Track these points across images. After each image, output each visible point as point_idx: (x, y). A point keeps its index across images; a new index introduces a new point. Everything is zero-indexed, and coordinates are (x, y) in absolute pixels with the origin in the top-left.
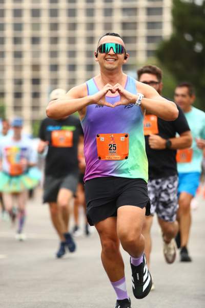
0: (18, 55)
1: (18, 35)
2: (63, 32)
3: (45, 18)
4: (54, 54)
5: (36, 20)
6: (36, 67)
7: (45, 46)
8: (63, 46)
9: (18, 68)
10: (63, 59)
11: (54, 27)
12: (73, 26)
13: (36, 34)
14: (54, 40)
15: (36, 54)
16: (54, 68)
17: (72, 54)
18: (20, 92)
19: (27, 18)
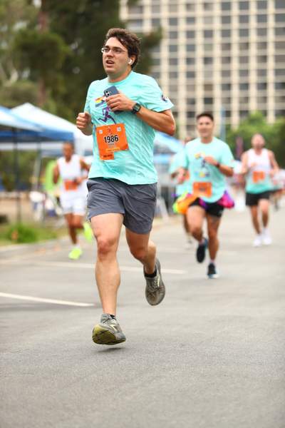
0: (191, 75)
1: (191, 55)
2: (235, 52)
3: (217, 39)
4: (226, 73)
5: (208, 41)
6: (208, 87)
7: (217, 65)
8: (235, 65)
9: (191, 88)
10: (235, 79)
11: (227, 46)
12: (245, 46)
13: (209, 54)
14: (227, 60)
15: (209, 74)
16: (227, 87)
17: (244, 73)
18: (192, 111)
19: (199, 39)
